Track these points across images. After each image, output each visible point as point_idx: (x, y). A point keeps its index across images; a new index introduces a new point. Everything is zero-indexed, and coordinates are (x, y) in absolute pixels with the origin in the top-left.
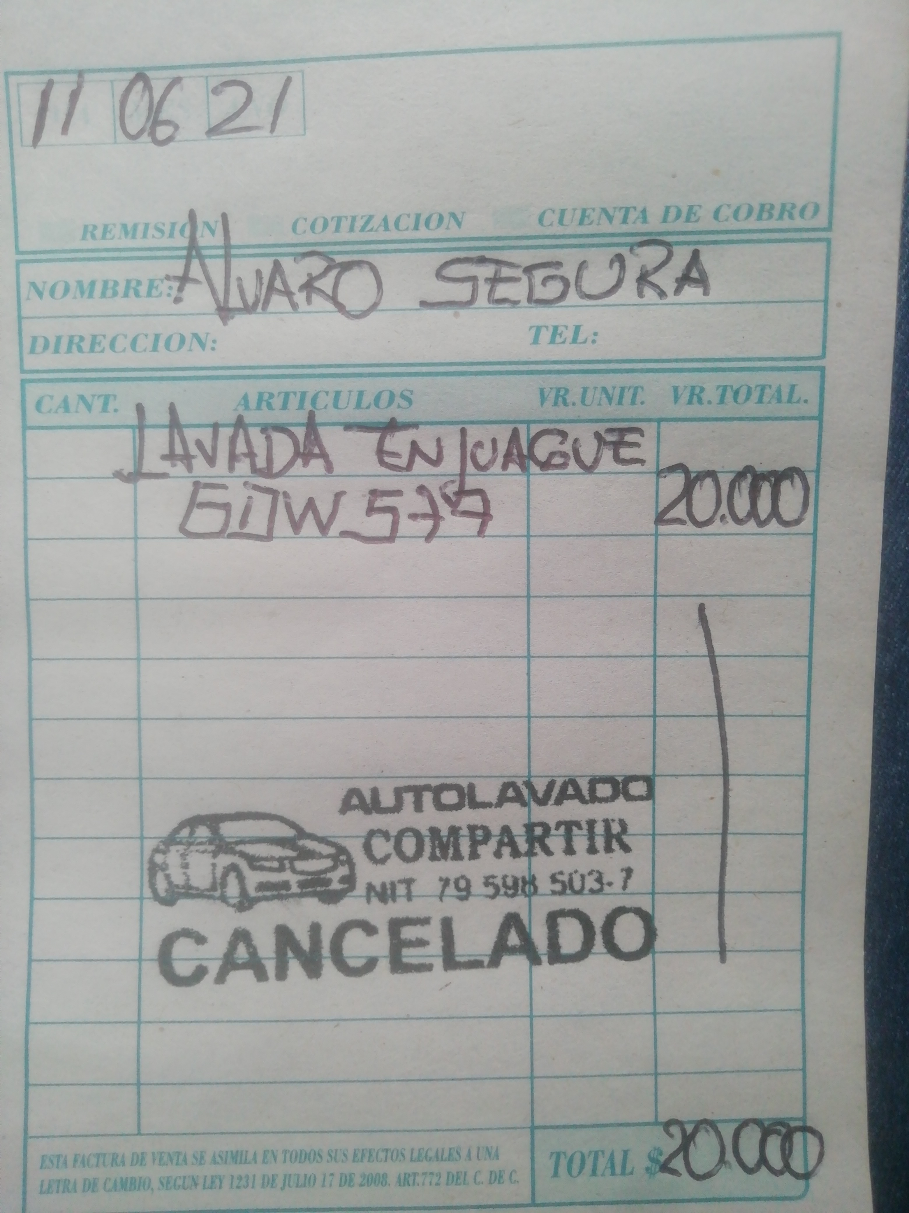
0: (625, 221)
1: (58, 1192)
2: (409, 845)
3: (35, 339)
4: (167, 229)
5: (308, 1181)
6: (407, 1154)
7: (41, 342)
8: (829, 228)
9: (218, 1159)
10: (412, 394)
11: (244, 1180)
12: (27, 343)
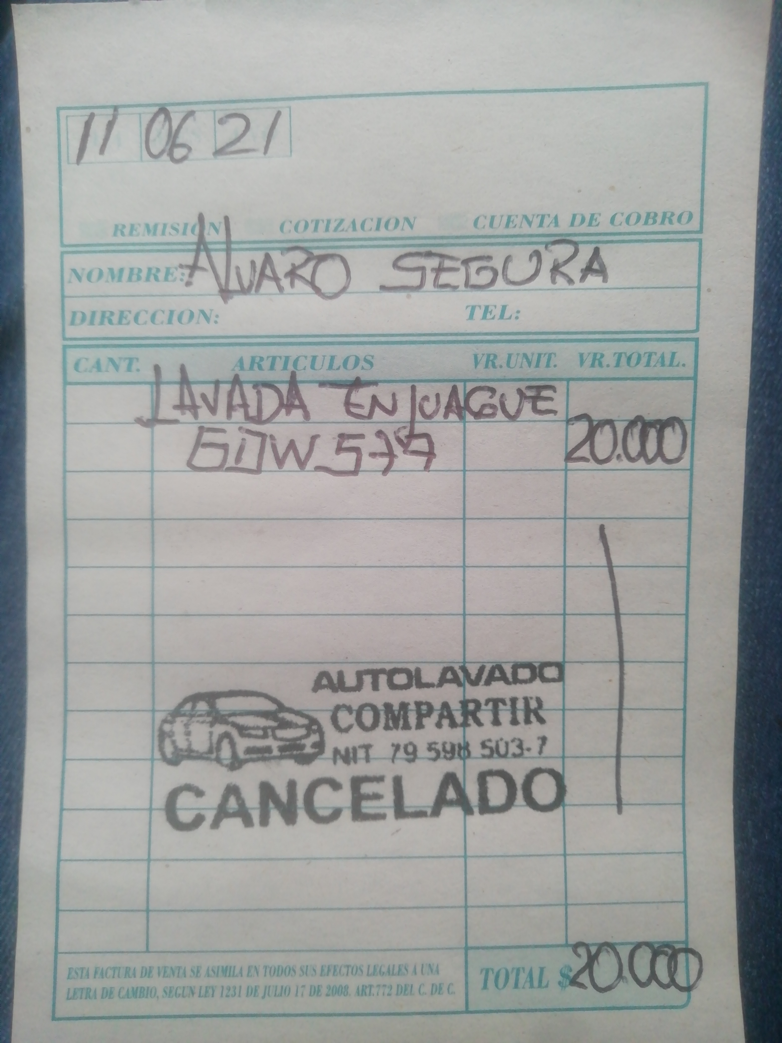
0: (541, 225)
1: (81, 998)
2: (368, 717)
3: (74, 313)
4: (181, 228)
5: (284, 991)
6: (365, 969)
7: (79, 316)
8: (701, 231)
9: (211, 973)
10: (373, 358)
11: (232, 990)
12: (68, 317)
